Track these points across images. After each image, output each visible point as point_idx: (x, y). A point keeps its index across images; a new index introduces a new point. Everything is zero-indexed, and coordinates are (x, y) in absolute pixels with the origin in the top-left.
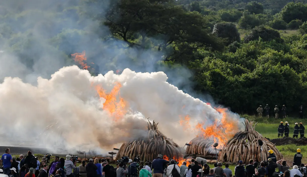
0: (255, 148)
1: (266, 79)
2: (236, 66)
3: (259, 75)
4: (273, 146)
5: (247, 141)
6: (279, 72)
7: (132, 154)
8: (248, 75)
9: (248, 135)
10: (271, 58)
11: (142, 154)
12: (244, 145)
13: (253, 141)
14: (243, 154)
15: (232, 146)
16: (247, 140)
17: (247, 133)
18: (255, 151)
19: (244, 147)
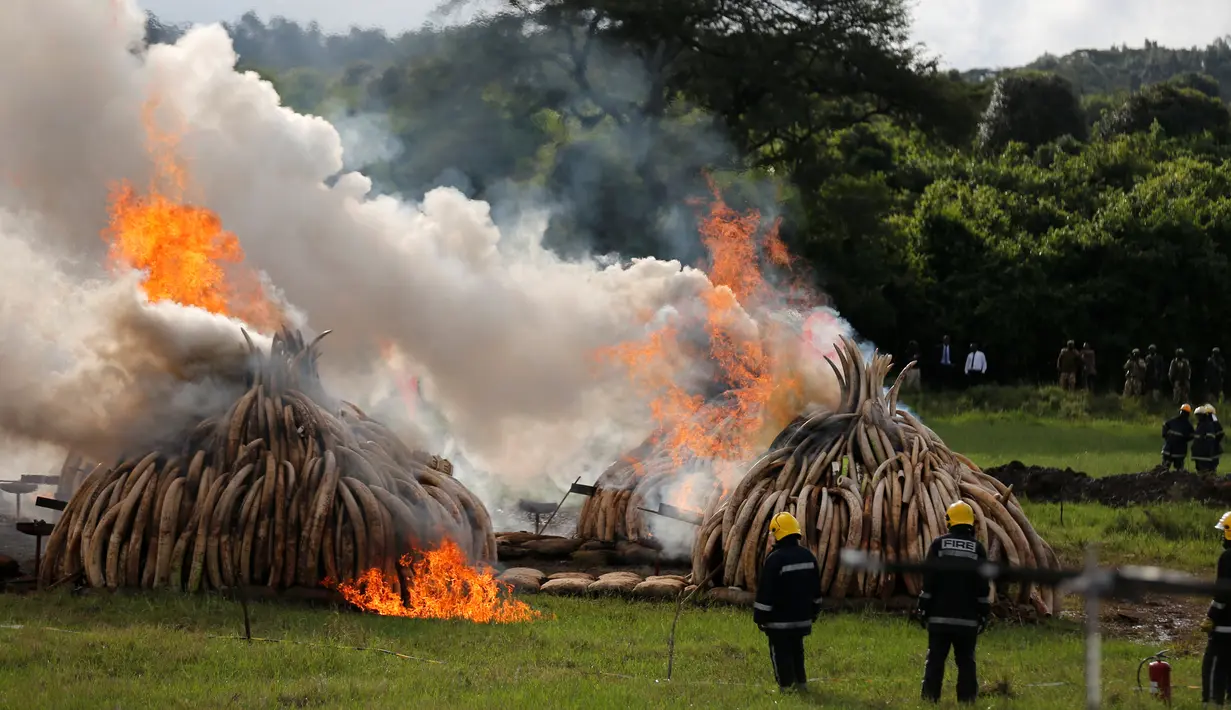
0: (890, 510)
1: (1144, 249)
2: (1037, 203)
3: (1117, 234)
4: (998, 498)
5: (845, 467)
6: (1196, 222)
7: (125, 537)
8: (1070, 233)
9: (856, 436)
10: (1183, 185)
11: (186, 535)
12: (824, 490)
13: (882, 467)
14: (817, 542)
15: (754, 494)
16: (848, 460)
17: (848, 420)
18: (892, 526)
19: (826, 502)
